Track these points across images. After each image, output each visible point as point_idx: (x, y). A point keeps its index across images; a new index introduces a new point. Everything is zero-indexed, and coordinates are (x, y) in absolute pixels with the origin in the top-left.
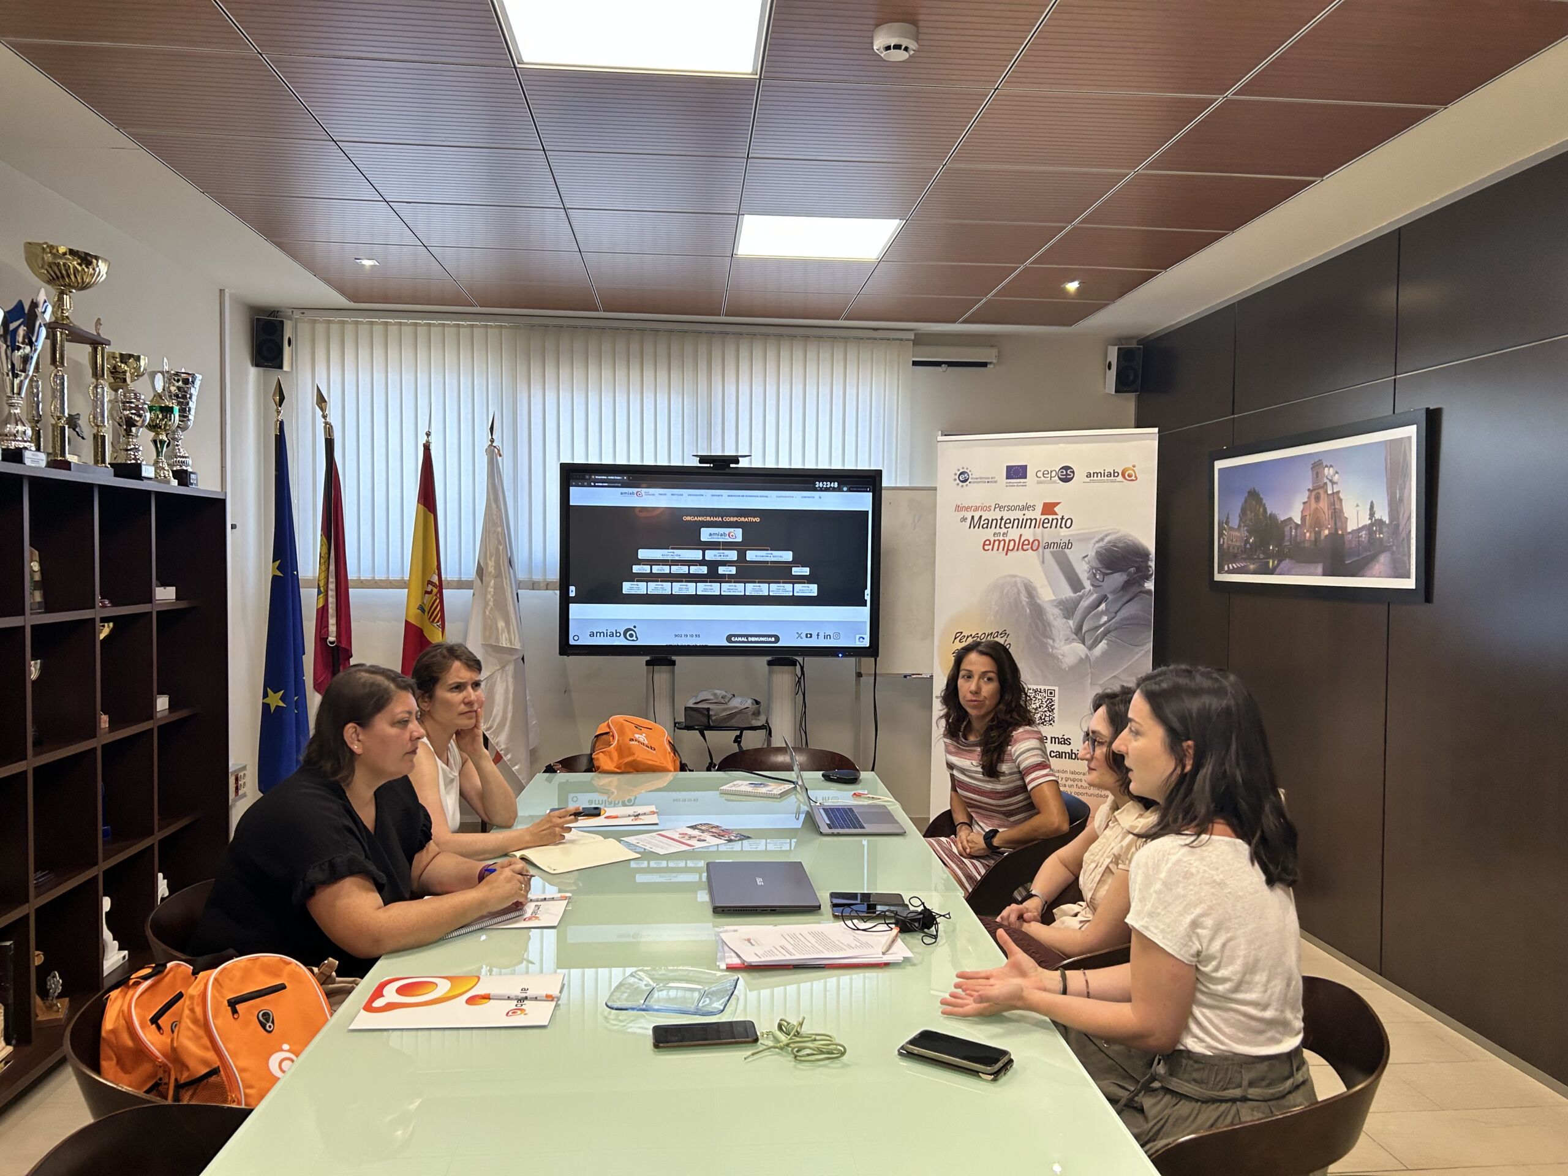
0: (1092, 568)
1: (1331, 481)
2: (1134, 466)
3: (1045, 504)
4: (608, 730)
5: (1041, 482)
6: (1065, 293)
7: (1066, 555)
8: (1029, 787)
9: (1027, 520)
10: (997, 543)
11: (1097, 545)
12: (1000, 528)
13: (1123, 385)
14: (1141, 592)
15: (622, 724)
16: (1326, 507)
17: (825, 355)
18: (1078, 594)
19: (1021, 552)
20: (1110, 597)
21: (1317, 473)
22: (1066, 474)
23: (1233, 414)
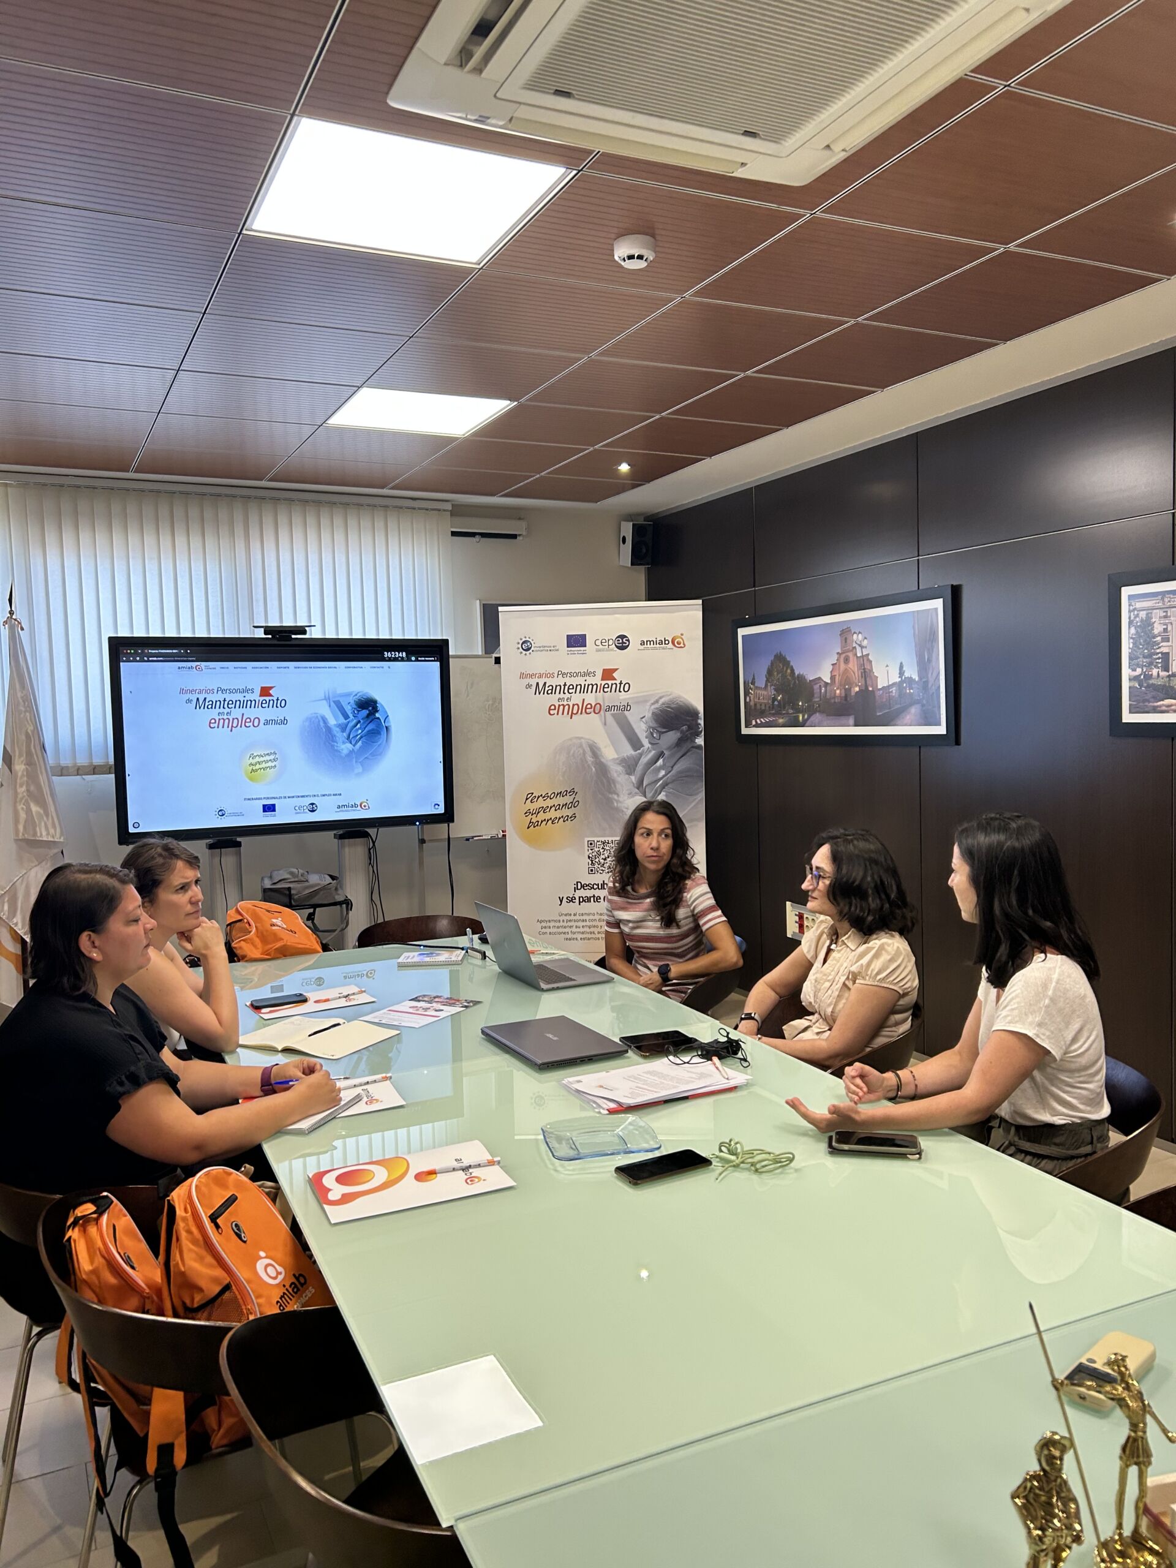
0: (650, 727)
1: (860, 645)
2: (682, 635)
3: (604, 670)
4: (240, 918)
5: (598, 651)
6: (616, 473)
7: (626, 717)
8: (704, 928)
9: (589, 685)
10: (561, 707)
11: (653, 707)
12: (564, 693)
13: (637, 558)
14: (693, 747)
15: (254, 910)
16: (856, 669)
17: (366, 523)
18: (639, 751)
19: (584, 715)
20: (667, 753)
21: (846, 639)
22: (622, 643)
23: (754, 586)
